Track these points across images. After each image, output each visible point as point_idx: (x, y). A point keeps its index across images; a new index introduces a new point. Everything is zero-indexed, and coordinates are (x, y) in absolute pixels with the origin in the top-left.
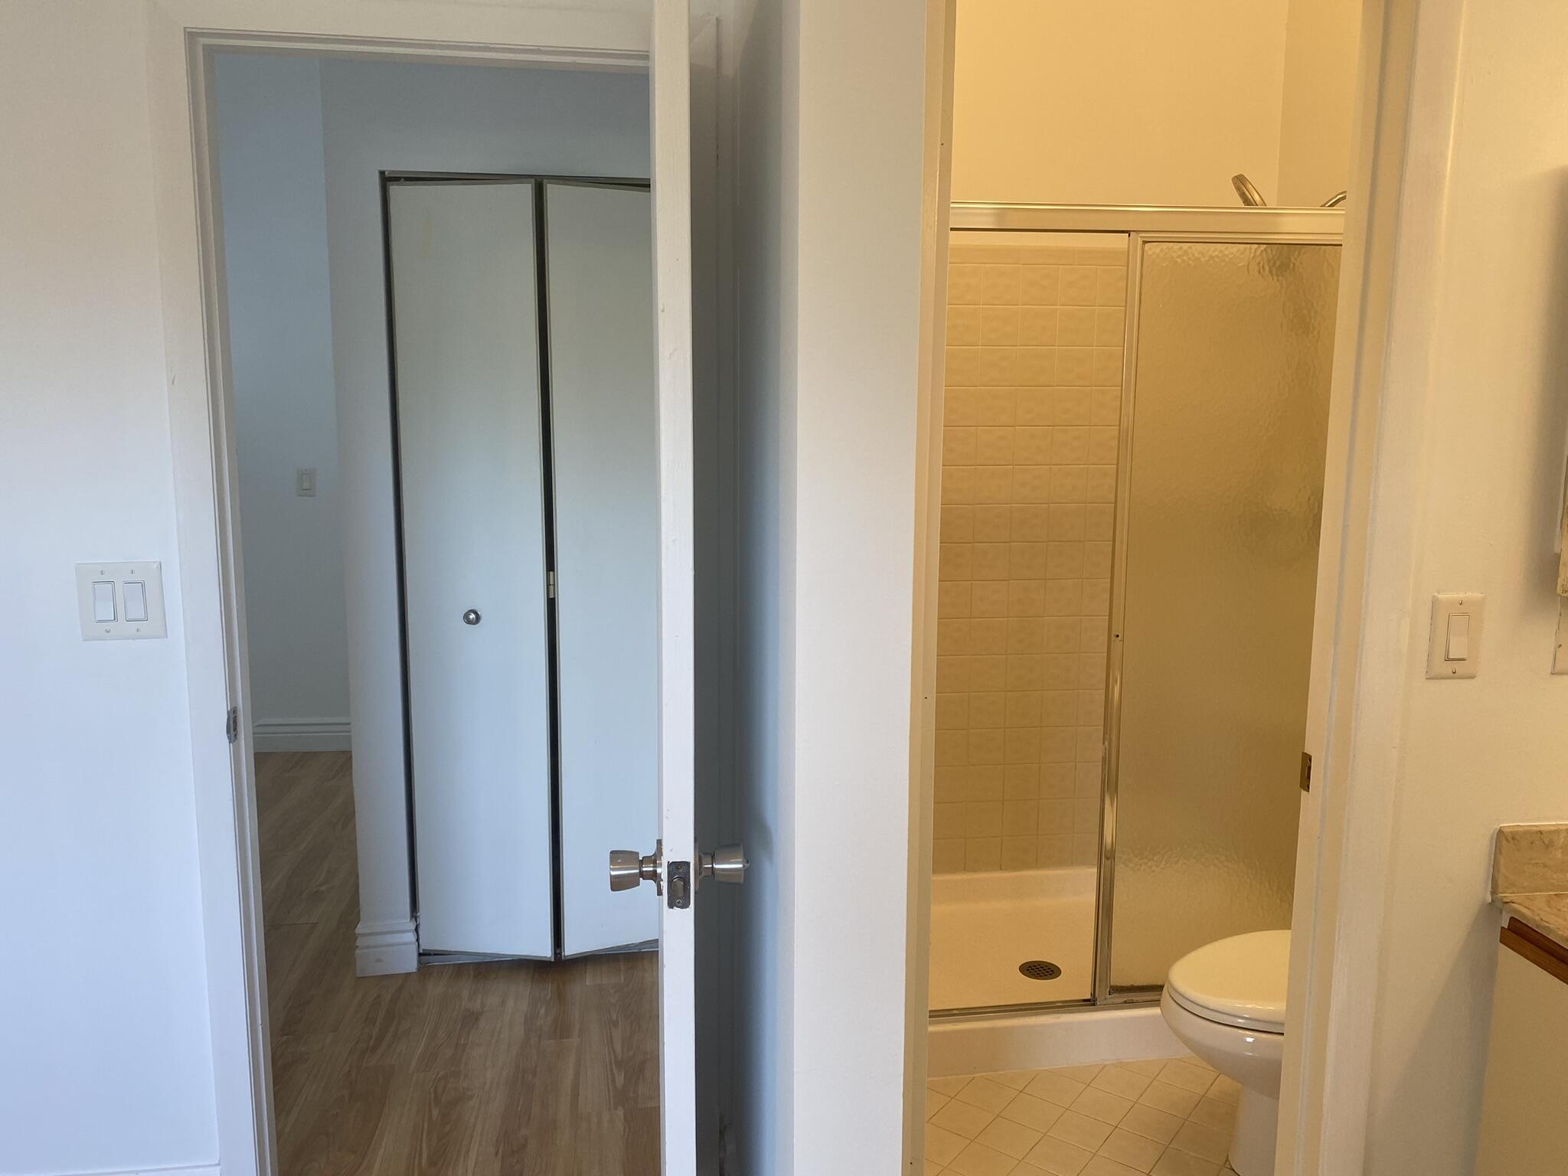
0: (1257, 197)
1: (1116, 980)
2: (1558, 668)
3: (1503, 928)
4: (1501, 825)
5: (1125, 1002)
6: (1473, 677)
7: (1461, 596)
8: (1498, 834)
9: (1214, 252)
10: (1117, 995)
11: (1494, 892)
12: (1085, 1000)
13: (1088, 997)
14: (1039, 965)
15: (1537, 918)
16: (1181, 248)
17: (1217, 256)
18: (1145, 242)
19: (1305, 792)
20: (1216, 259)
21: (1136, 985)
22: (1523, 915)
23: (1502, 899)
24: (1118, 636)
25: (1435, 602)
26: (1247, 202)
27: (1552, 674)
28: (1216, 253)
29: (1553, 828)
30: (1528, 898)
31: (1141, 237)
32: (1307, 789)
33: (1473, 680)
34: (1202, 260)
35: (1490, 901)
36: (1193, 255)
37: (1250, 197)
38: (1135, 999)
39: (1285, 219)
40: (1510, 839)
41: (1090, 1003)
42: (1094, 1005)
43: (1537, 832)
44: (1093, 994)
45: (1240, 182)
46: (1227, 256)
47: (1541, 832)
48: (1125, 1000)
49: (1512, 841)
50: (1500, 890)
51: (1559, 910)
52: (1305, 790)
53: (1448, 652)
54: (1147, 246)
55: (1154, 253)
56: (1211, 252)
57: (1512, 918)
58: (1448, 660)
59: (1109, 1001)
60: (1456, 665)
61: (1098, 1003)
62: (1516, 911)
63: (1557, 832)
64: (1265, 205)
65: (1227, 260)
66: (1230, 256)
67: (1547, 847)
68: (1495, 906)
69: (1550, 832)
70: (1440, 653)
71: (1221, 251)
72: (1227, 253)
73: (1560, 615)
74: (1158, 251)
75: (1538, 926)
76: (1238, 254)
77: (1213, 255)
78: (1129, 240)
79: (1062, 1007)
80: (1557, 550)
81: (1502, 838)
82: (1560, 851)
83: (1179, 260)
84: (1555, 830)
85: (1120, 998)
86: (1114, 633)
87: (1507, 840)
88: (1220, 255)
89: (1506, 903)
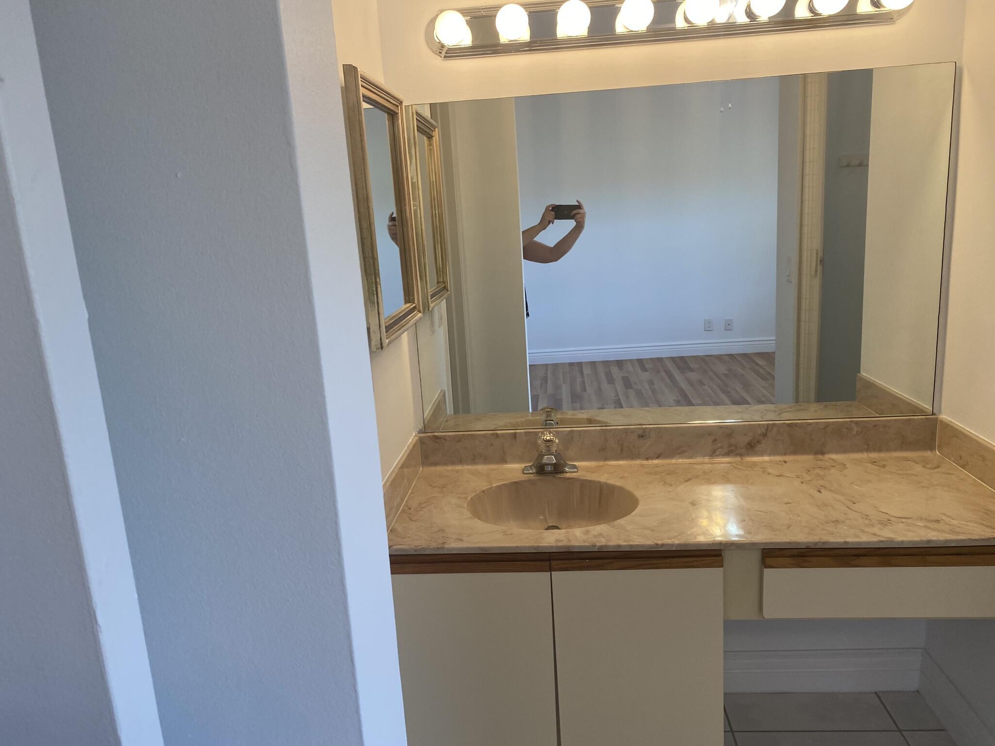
15: (412, 547)
75: (416, 551)
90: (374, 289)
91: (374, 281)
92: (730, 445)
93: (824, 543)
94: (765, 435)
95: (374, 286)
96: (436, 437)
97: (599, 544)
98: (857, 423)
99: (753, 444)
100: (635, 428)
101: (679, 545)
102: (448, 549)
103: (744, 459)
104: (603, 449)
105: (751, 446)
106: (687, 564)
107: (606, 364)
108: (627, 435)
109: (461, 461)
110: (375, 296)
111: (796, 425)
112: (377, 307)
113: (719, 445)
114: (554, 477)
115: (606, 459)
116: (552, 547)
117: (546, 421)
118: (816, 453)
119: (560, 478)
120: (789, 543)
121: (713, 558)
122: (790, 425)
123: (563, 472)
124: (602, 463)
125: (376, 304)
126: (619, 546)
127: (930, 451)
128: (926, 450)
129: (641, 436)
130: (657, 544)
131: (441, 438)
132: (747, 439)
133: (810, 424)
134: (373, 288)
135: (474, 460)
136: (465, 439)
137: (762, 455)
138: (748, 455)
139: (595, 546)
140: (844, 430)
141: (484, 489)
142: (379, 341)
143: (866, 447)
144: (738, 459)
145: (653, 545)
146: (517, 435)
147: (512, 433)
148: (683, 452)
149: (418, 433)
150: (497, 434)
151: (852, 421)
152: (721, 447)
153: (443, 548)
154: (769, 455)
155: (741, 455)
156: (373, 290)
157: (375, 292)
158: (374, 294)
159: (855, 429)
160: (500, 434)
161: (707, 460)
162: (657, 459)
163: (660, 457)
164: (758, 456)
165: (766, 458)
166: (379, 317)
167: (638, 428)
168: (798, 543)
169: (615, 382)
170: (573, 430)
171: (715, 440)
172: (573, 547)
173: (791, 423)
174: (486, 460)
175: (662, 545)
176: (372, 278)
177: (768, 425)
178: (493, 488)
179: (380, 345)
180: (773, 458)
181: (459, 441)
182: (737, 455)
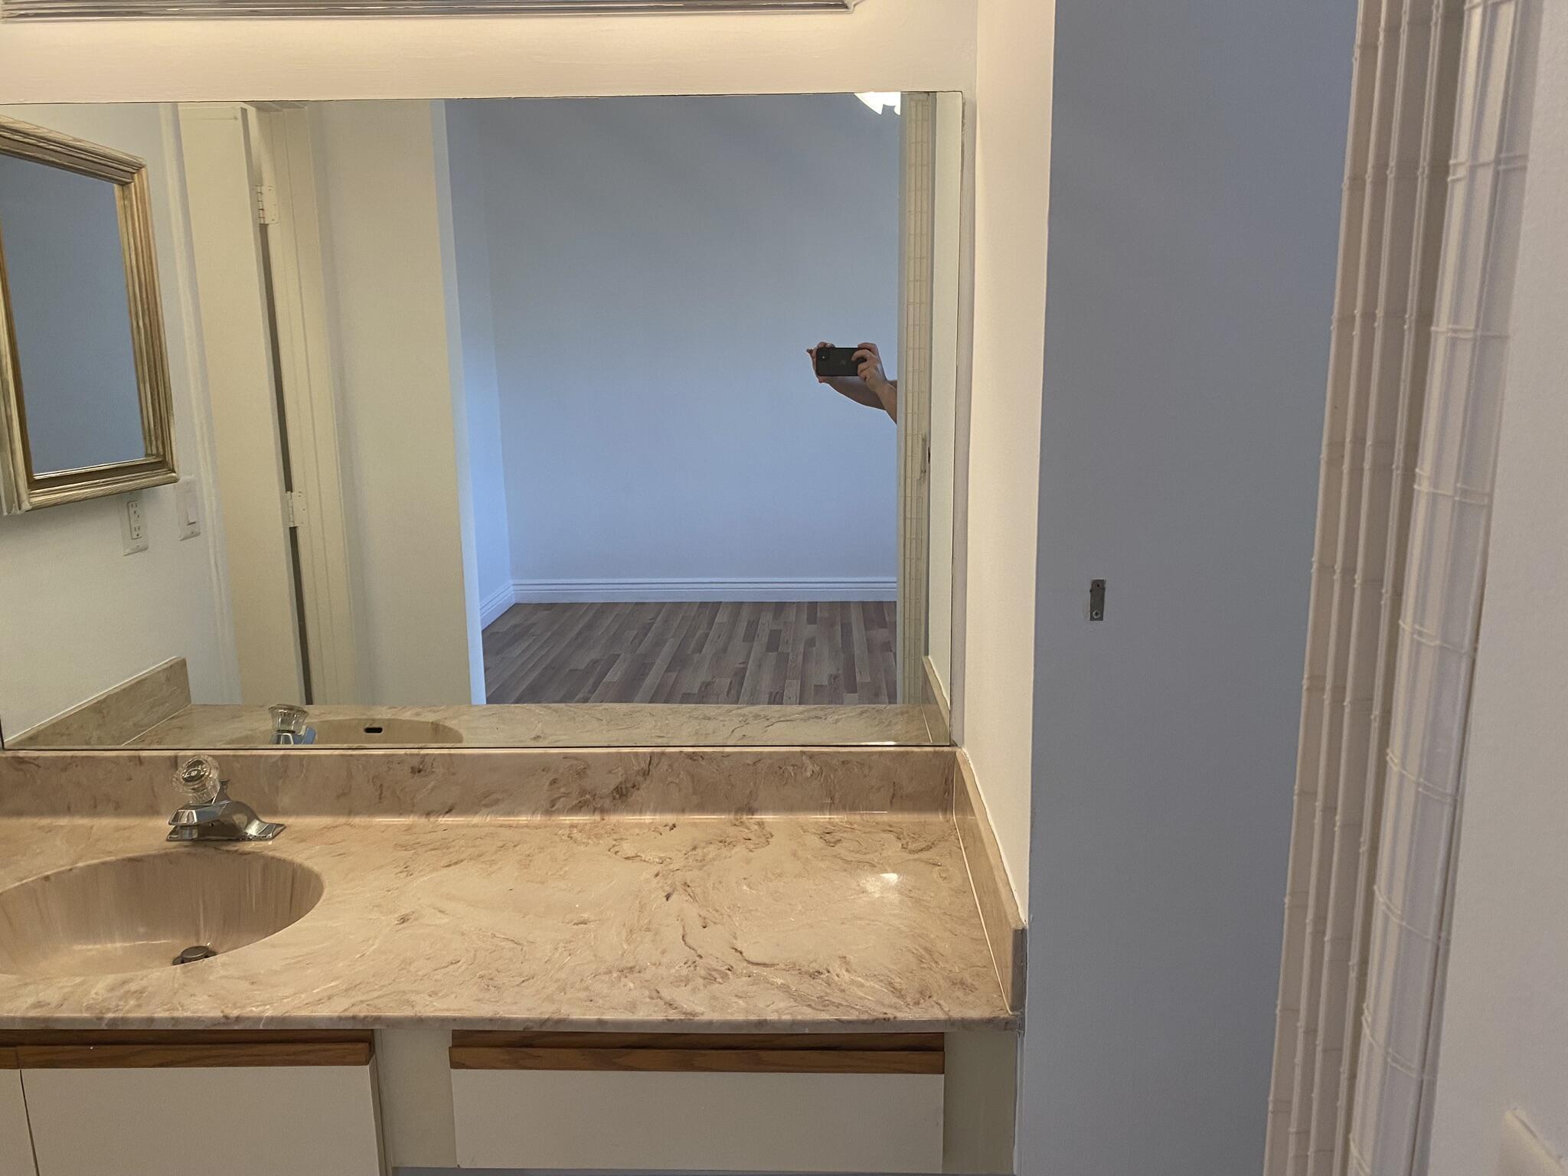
92: (583, 792)
93: (559, 1022)
94: (646, 773)
96: (20, 761)
97: (110, 1016)
98: (811, 756)
99: (624, 790)
100: (406, 754)
101: (272, 1019)
103: (606, 818)
104: (344, 794)
105: (622, 795)
106: (292, 1058)
107: (759, 607)
108: (390, 769)
109: (69, 808)
111: (703, 756)
113: (563, 790)
114: (216, 849)
115: (351, 812)
117: (279, 731)
118: (739, 810)
119: (227, 851)
120: (491, 1020)
121: (346, 1046)
122: (692, 756)
123: (244, 840)
124: (342, 820)
127: (942, 815)
128: (936, 810)
129: (417, 771)
130: (226, 1017)
131: (28, 764)
132: (613, 782)
133: (729, 755)
135: (95, 807)
136: (76, 766)
137: (641, 812)
138: (614, 810)
140: (790, 769)
143: (829, 801)
144: (597, 817)
145: (219, 1018)
146: (179, 761)
147: (169, 757)
148: (497, 802)
150: (139, 757)
151: (803, 753)
152: (566, 795)
154: (655, 811)
155: (603, 811)
159: (810, 768)
160: (145, 757)
161: (539, 818)
162: (448, 815)
163: (454, 811)
164: (633, 812)
165: (647, 818)
167: (412, 755)
168: (509, 1021)
169: (756, 639)
170: (289, 756)
171: (554, 781)
173: (694, 753)
174: (119, 808)
175: (238, 1019)
177: (652, 755)
178: (75, 871)
180: (658, 818)
181: (65, 769)
182: (595, 810)
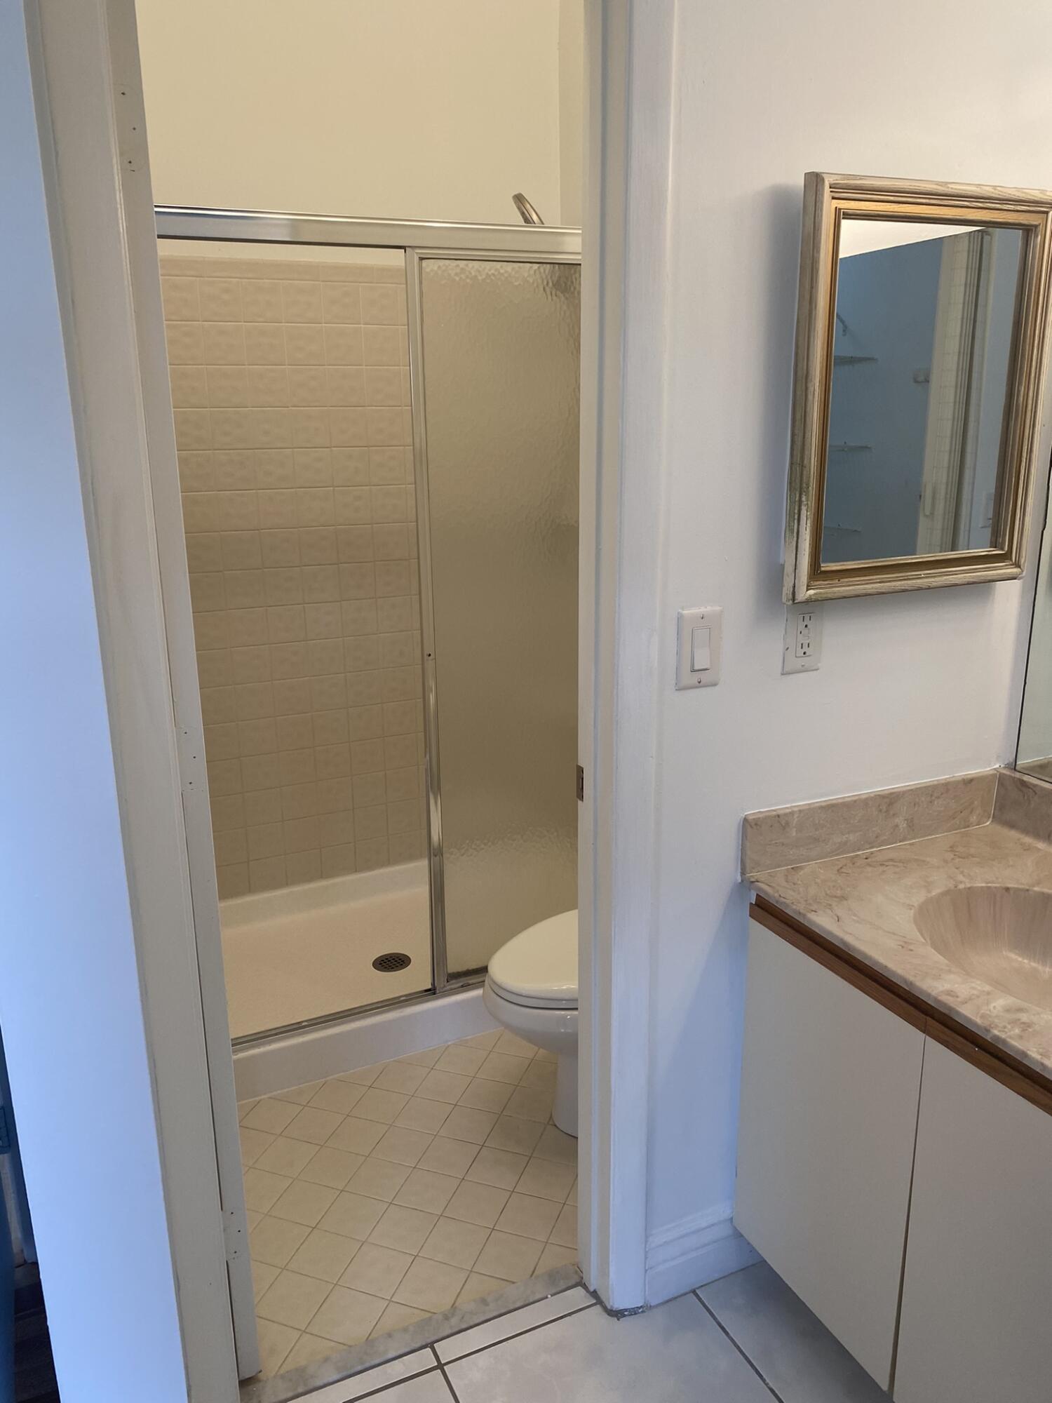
0: (535, 217)
1: (453, 967)
2: (786, 669)
3: (751, 904)
4: (746, 814)
5: (462, 986)
6: (715, 685)
7: (702, 610)
8: (743, 822)
9: (490, 270)
10: (454, 981)
11: (743, 873)
12: (426, 991)
13: (430, 987)
14: (391, 957)
15: (776, 895)
16: (458, 266)
17: (493, 275)
18: (421, 259)
19: (581, 802)
20: (493, 278)
21: (470, 969)
22: (766, 893)
23: (749, 879)
24: (430, 655)
25: (680, 618)
26: (527, 220)
27: (782, 674)
28: (493, 271)
29: (788, 811)
30: (770, 875)
31: (417, 253)
32: (582, 798)
33: (717, 688)
34: (480, 278)
35: (740, 881)
36: (470, 273)
37: (528, 215)
38: (470, 982)
39: (567, 239)
40: (753, 824)
41: (431, 992)
42: (434, 994)
43: (775, 816)
44: (433, 984)
45: (519, 199)
46: (502, 274)
47: (779, 816)
48: (461, 984)
49: (755, 827)
50: (748, 869)
51: (794, 884)
52: (580, 800)
53: (693, 665)
54: (425, 263)
55: (432, 270)
56: (486, 271)
57: (758, 895)
58: (693, 671)
59: (448, 988)
60: (703, 676)
61: (438, 992)
62: (760, 889)
63: (792, 813)
64: (543, 223)
65: (503, 278)
66: (506, 275)
67: (784, 828)
68: (745, 884)
69: (786, 815)
70: (686, 667)
71: (496, 270)
72: (502, 271)
73: (787, 620)
74: (436, 268)
75: (777, 902)
76: (513, 273)
77: (490, 273)
78: (405, 256)
79: (406, 1001)
80: (781, 561)
81: (749, 826)
82: (795, 829)
83: (457, 279)
84: (790, 813)
85: (455, 984)
86: (426, 652)
87: (751, 827)
88: (496, 273)
89: (753, 882)
90: (796, 511)
91: (797, 499)
95: (797, 508)
96: (1023, 783)
97: (996, 1032)
102: (809, 920)
110: (796, 521)
112: (795, 539)
116: (929, 995)
125: (795, 534)
126: (1025, 1055)
131: (1029, 788)
134: (795, 509)
139: (988, 1031)
141: (1010, 886)
142: (792, 590)
149: (1005, 768)
153: (804, 916)
156: (794, 513)
157: (796, 517)
158: (794, 519)
166: (796, 554)
172: (958, 1013)
176: (795, 494)
178: (1031, 893)
179: (791, 596)
